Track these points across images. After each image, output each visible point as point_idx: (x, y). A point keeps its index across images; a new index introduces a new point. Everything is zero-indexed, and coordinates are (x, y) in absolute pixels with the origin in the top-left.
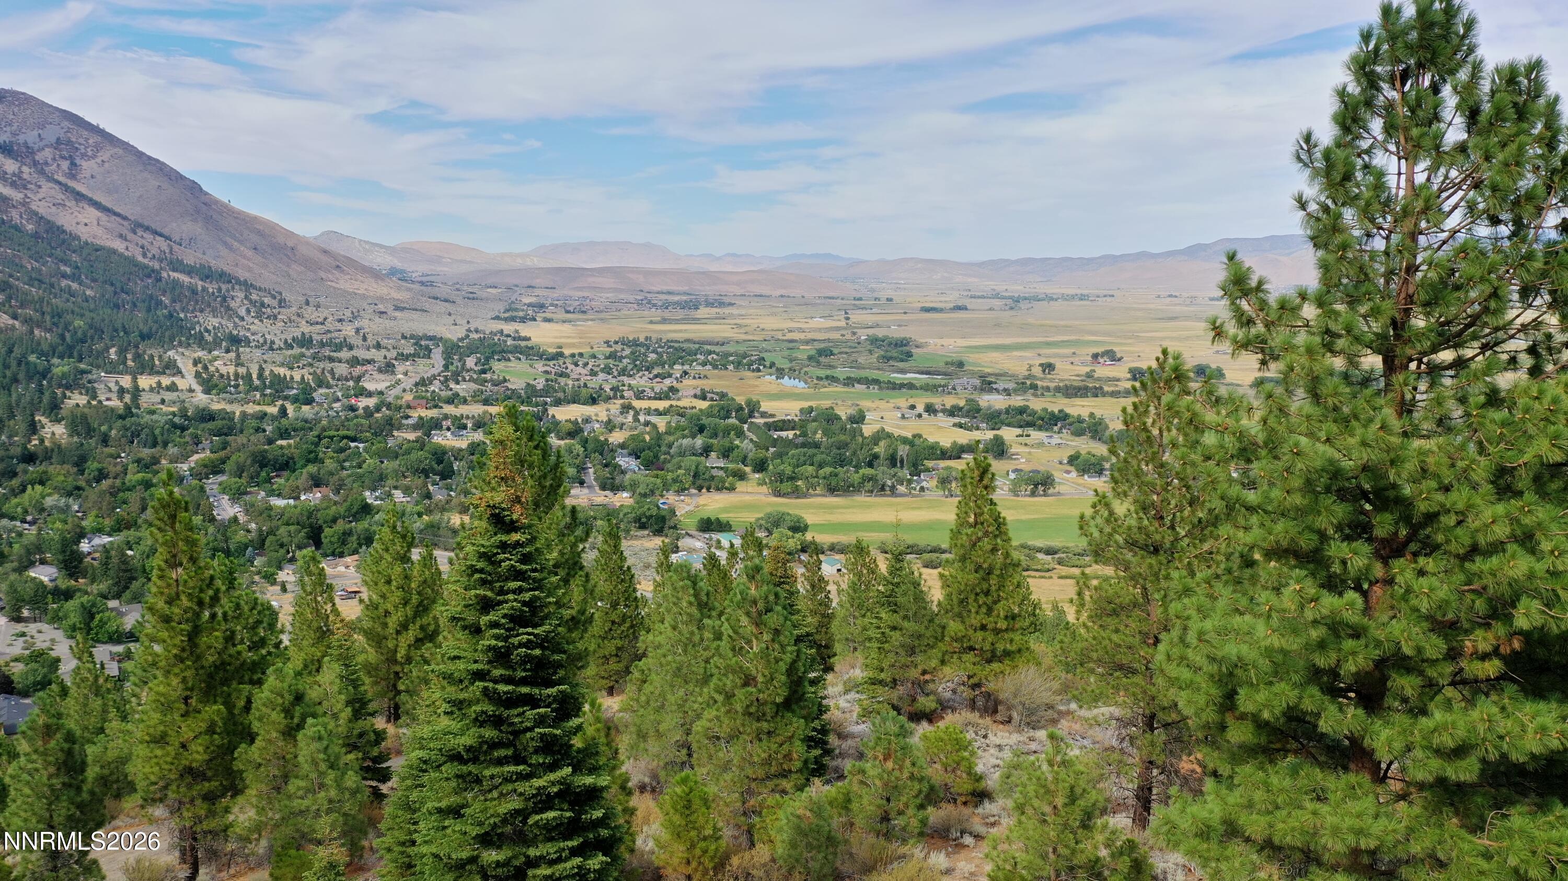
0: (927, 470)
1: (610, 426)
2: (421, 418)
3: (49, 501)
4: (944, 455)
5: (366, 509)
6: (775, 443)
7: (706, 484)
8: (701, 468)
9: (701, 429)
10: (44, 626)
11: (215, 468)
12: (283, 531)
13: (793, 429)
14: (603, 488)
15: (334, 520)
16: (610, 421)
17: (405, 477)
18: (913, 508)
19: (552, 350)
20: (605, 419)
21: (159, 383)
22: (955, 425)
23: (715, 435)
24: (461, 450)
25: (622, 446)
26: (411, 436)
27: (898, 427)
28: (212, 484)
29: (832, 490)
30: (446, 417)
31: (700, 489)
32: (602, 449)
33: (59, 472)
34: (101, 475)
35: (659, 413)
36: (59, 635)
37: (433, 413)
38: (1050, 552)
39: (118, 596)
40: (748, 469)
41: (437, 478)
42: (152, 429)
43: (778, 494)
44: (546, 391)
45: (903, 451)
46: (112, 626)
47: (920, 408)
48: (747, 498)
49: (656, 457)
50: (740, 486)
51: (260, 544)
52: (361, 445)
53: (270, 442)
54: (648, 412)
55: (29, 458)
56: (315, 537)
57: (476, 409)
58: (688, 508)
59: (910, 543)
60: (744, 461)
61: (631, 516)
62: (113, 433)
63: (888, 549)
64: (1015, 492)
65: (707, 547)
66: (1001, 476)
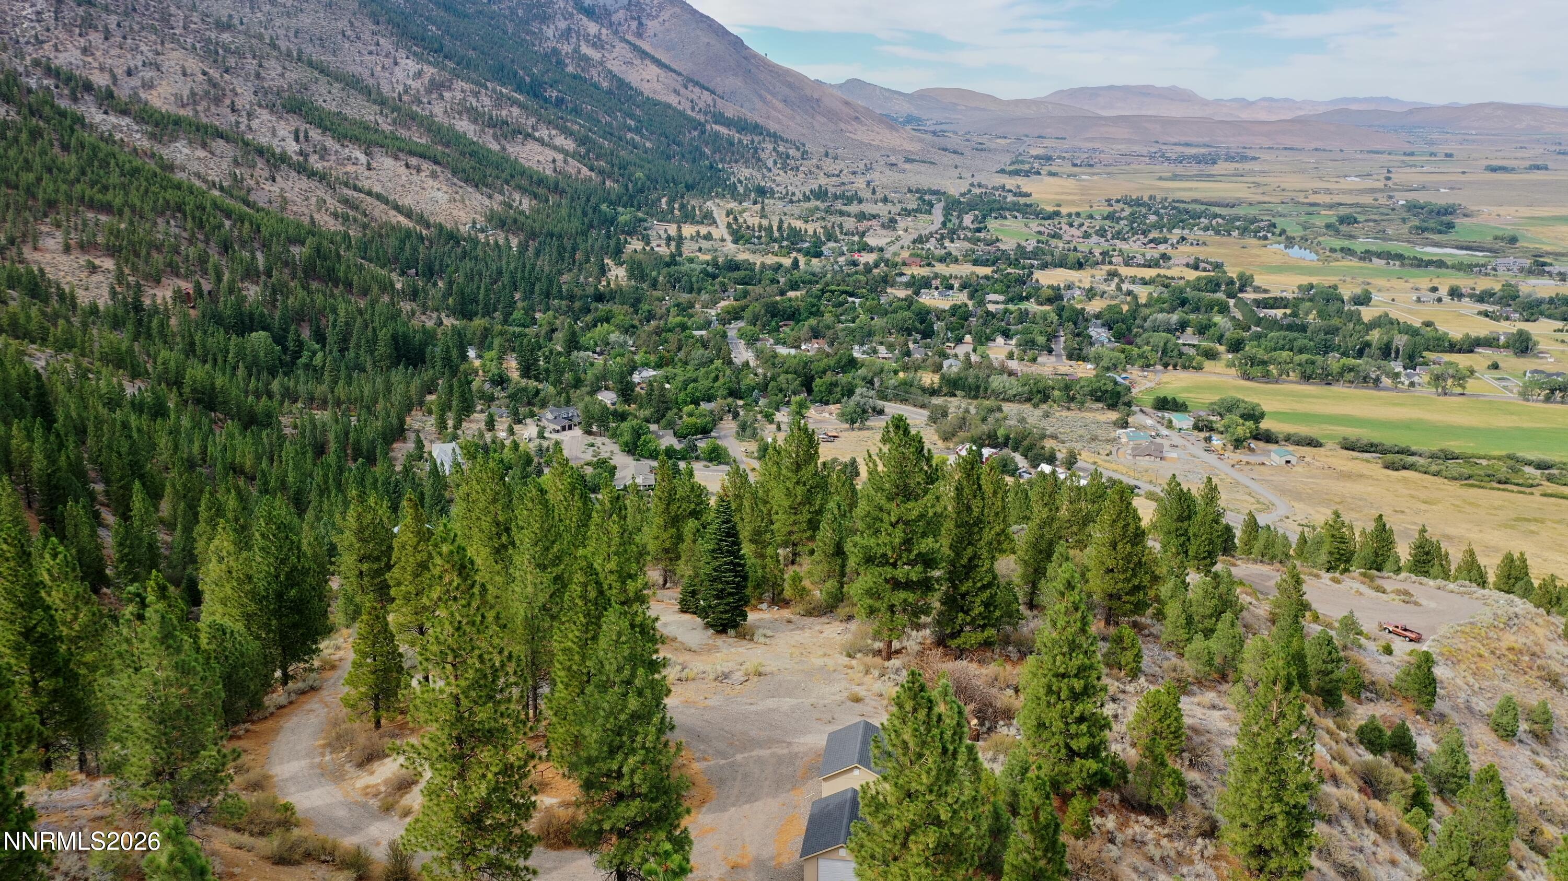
0: (1426, 364)
1: (1091, 294)
2: (913, 277)
3: (613, 337)
4: (1453, 347)
5: (852, 363)
6: (1259, 322)
7: (1172, 362)
8: (1170, 345)
9: (1183, 302)
10: (606, 440)
11: (735, 314)
12: (782, 378)
13: (1285, 307)
14: (1070, 357)
15: (824, 372)
16: (1092, 288)
17: (891, 334)
18: (1395, 405)
19: (1050, 209)
20: (1087, 286)
21: (698, 233)
22: (1480, 313)
23: (1196, 310)
24: (943, 311)
25: (1098, 316)
26: (902, 293)
27: (1410, 312)
28: (733, 330)
29: (1307, 378)
30: (936, 276)
31: (1166, 366)
32: (1078, 320)
33: (620, 311)
34: (650, 316)
35: (1144, 282)
36: (616, 448)
37: (924, 272)
38: (1541, 466)
39: (657, 422)
40: (1222, 349)
41: (919, 337)
42: (690, 276)
43: (1246, 376)
44: (1035, 254)
45: (1400, 341)
46: (652, 446)
47: (1443, 291)
48: (1214, 378)
49: (1129, 330)
50: (1208, 365)
51: (764, 387)
52: (857, 301)
53: (782, 293)
54: (1133, 280)
55: (599, 298)
56: (807, 385)
57: (965, 270)
58: (1149, 385)
59: (1376, 441)
60: (1220, 340)
61: (1087, 389)
62: (661, 278)
63: (1349, 446)
64: (1525, 395)
65: (1159, 426)
66: (1516, 377)
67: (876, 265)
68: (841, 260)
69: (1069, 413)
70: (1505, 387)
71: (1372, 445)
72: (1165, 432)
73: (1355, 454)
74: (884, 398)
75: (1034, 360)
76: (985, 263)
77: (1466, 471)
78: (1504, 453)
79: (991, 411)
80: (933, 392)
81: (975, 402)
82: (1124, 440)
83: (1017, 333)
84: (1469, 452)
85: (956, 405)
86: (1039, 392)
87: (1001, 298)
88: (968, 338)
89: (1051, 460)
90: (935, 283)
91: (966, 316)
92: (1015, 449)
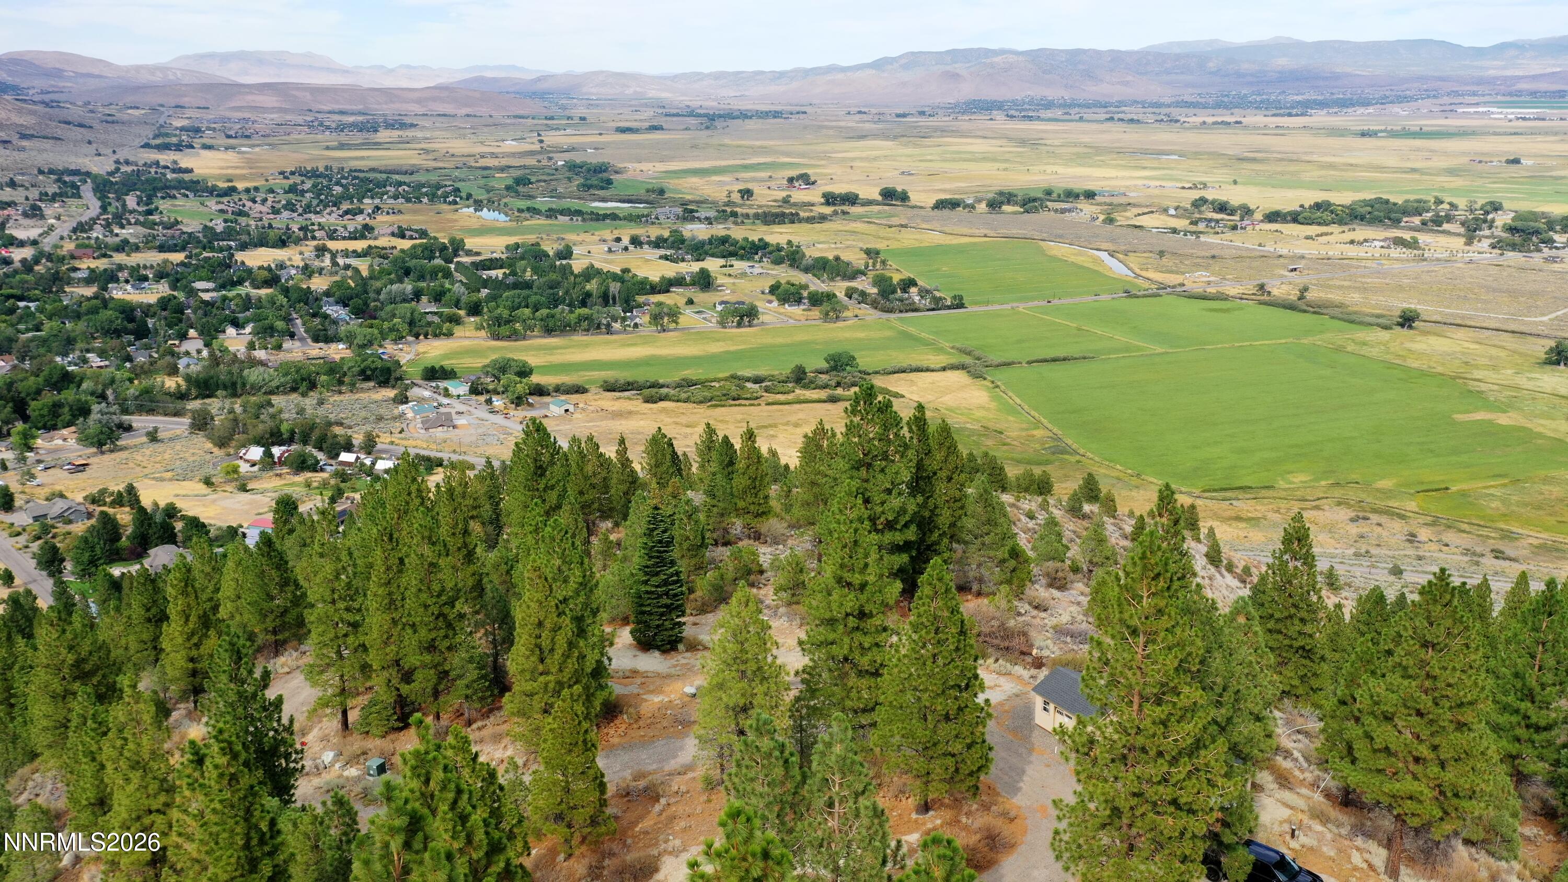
0: (639, 306)
1: (308, 272)
2: (92, 271)
4: (655, 289)
6: (486, 283)
7: (422, 332)
8: (416, 315)
9: (407, 272)
13: (501, 267)
14: (316, 340)
15: (38, 392)
16: (306, 267)
17: (95, 338)
18: (629, 345)
19: (223, 185)
20: (301, 264)
22: (661, 257)
23: (422, 277)
24: (150, 306)
25: (327, 294)
26: (89, 291)
27: (606, 261)
29: (549, 331)
30: (121, 268)
31: (417, 336)
32: (306, 298)
35: (357, 254)
37: (101, 264)
38: (757, 380)
40: (462, 313)
41: (132, 338)
43: (497, 337)
44: (228, 234)
45: (614, 287)
47: (626, 241)
48: (466, 343)
49: (366, 304)
50: (458, 331)
52: (31, 304)
54: (346, 254)
57: (154, 258)
58: (408, 357)
59: (630, 380)
60: (457, 305)
61: (351, 370)
63: (610, 387)
64: (722, 324)
65: (436, 396)
66: (709, 309)
69: (341, 397)
70: (705, 319)
71: (629, 384)
72: (445, 401)
73: (617, 394)
75: (279, 347)
77: (707, 394)
78: (727, 374)
79: (261, 406)
80: (182, 396)
81: (239, 401)
82: (410, 415)
83: (248, 321)
84: (703, 377)
85: (216, 405)
87: (210, 285)
88: (192, 333)
90: (123, 275)
91: (180, 310)
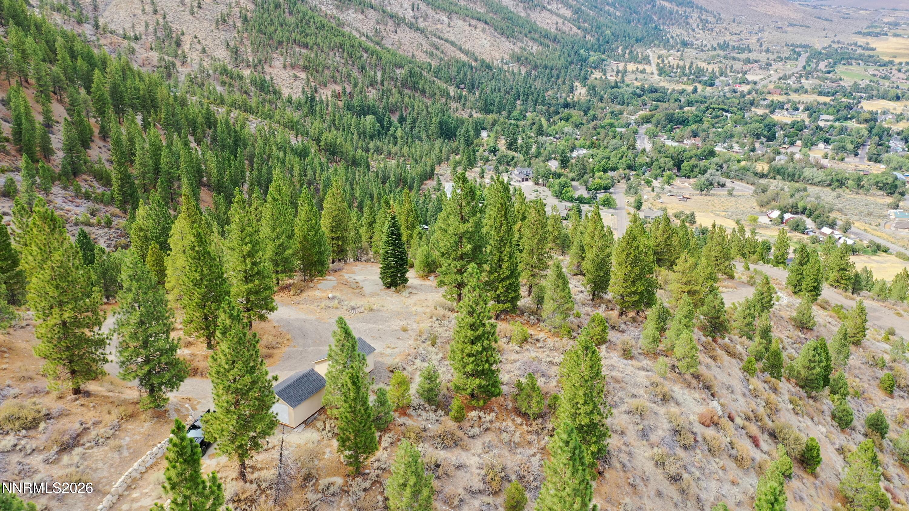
1: (900, 118)
2: (772, 101)
3: (566, 130)
5: (713, 154)
10: (545, 189)
11: (647, 120)
12: (663, 160)
14: (870, 160)
15: (691, 158)
16: (902, 114)
21: (637, 69)
28: (642, 130)
30: (789, 101)
32: (884, 135)
33: (576, 114)
34: (594, 118)
36: (550, 194)
37: (782, 98)
39: (578, 180)
41: (764, 140)
42: (623, 95)
44: (865, 90)
46: (570, 194)
51: (650, 165)
52: (729, 115)
53: (681, 108)
55: (566, 106)
56: (678, 165)
57: (810, 98)
61: (872, 181)
62: (606, 96)
67: (749, 93)
68: (726, 89)
69: (857, 197)
74: (728, 177)
75: (842, 160)
76: (827, 94)
79: (799, 190)
80: (763, 176)
81: (789, 184)
82: (892, 217)
83: (835, 141)
85: (775, 185)
86: (838, 181)
87: (831, 118)
88: (799, 143)
89: (832, 225)
90: (787, 106)
91: (801, 129)
92: (809, 216)
